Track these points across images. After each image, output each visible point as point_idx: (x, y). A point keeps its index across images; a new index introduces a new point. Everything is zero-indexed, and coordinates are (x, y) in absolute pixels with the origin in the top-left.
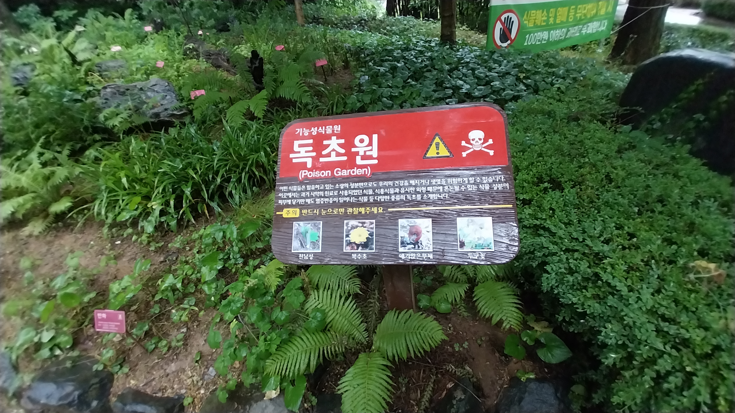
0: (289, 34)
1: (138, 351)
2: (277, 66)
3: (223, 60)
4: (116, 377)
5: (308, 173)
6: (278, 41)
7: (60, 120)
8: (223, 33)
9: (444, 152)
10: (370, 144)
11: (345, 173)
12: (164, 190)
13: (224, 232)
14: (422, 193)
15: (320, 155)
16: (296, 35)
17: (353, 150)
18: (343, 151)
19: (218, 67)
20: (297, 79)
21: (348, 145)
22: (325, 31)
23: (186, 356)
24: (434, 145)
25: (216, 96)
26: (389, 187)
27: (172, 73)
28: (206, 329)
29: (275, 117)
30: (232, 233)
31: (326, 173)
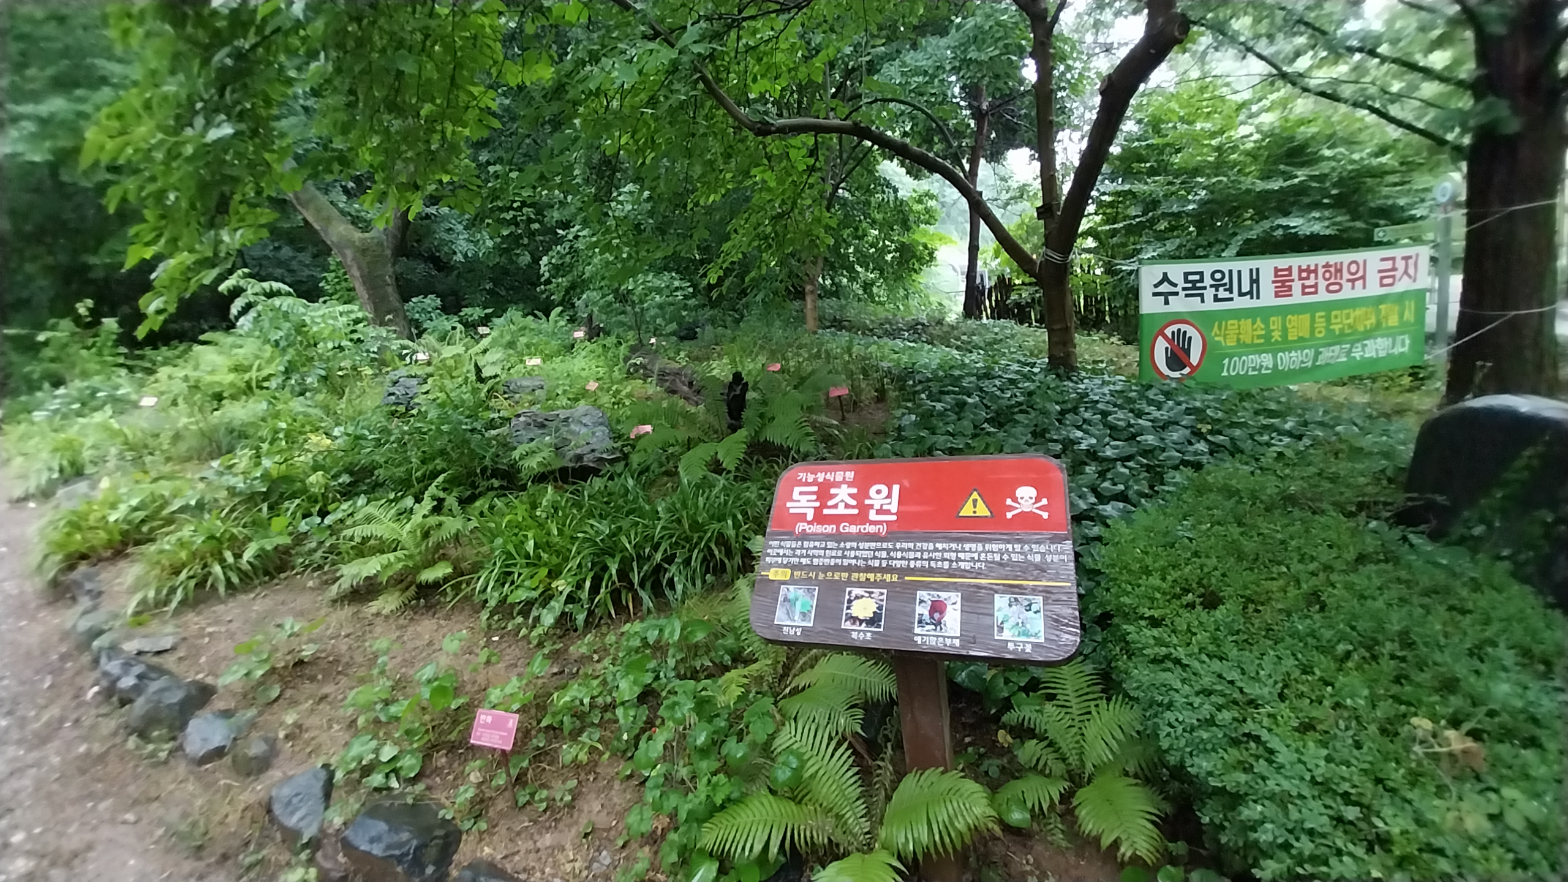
0: (790, 346)
1: (501, 805)
2: (768, 395)
3: (683, 383)
4: (464, 837)
5: (806, 526)
6: (773, 356)
7: (454, 456)
8: (686, 342)
9: (982, 510)
10: (889, 496)
11: (854, 529)
12: (580, 566)
13: (661, 630)
14: (951, 561)
15: (824, 506)
16: (799, 347)
17: (867, 502)
18: (853, 502)
19: (672, 392)
20: (797, 415)
21: (862, 495)
22: (851, 341)
23: (570, 826)
24: (970, 502)
25: (670, 435)
26: (909, 550)
27: (606, 399)
28: (604, 787)
29: (754, 473)
30: (672, 633)
31: (830, 529)
